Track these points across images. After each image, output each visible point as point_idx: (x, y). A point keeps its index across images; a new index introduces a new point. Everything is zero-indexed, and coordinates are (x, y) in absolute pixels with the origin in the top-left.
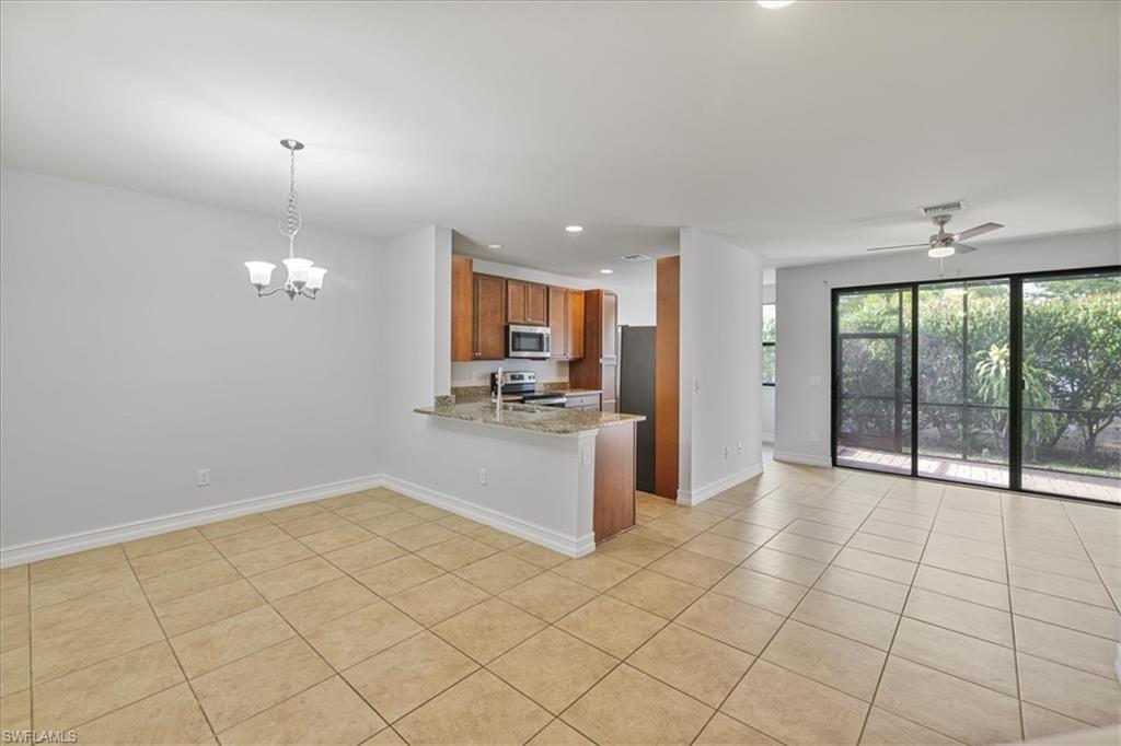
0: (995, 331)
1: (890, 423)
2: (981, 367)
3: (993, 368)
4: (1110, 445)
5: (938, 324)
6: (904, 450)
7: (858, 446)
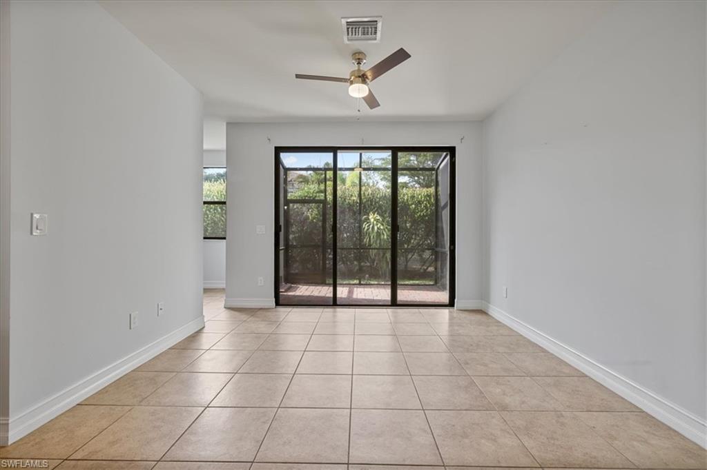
0: (371, 204)
1: (319, 263)
2: (365, 226)
3: (371, 226)
4: (415, 267)
5: (345, 199)
6: (327, 282)
7: (299, 283)
